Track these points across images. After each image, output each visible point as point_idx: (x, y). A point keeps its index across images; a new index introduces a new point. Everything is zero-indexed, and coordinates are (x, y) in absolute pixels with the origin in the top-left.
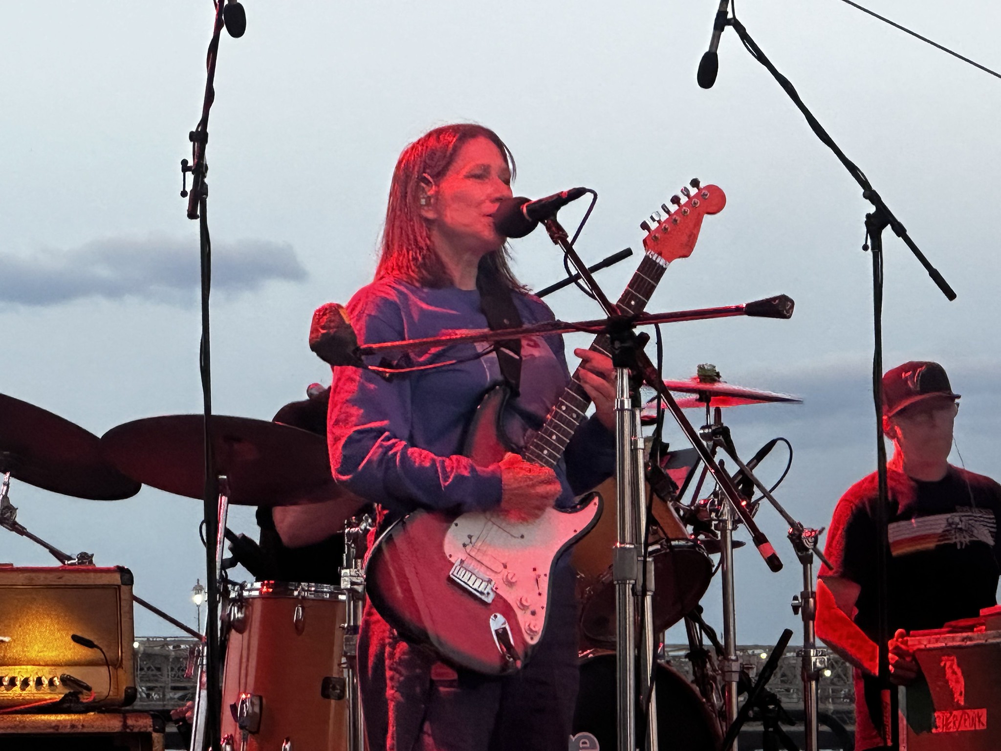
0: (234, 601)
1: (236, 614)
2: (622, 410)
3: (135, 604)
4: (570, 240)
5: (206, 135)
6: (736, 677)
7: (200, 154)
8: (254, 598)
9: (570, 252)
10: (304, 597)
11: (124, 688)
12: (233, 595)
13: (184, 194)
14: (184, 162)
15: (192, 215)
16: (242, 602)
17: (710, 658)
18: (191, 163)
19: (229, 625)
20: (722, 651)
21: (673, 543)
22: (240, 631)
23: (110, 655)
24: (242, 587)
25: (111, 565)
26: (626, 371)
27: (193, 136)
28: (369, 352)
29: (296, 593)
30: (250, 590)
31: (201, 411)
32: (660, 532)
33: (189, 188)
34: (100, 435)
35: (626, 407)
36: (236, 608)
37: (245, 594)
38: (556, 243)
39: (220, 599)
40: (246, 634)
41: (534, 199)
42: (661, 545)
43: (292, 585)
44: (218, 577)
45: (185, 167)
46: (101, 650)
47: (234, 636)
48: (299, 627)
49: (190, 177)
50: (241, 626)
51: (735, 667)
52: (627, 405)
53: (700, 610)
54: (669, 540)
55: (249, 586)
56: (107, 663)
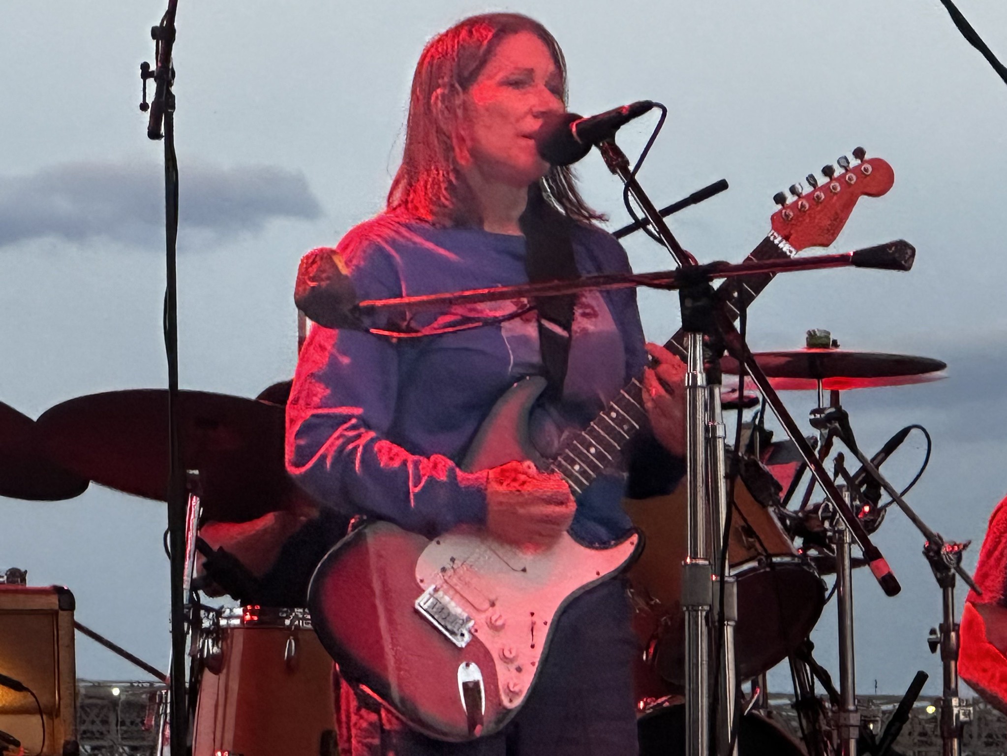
0: (208, 632)
1: (211, 648)
2: (694, 386)
3: (77, 632)
4: (631, 168)
5: (173, 31)
6: (854, 733)
7: (165, 56)
8: (235, 628)
9: (632, 185)
10: (297, 627)
11: (62, 742)
12: (206, 624)
13: (144, 107)
14: (145, 66)
15: (154, 134)
16: (218, 634)
17: (823, 708)
18: (153, 67)
19: (201, 664)
20: (838, 699)
21: (774, 560)
22: (216, 671)
23: (44, 700)
24: (219, 613)
25: (46, 584)
26: (699, 337)
27: (156, 33)
28: (371, 311)
29: (287, 622)
30: (228, 618)
31: (165, 386)
32: (757, 545)
33: (150, 100)
34: (35, 418)
35: (699, 383)
36: (210, 641)
37: (223, 622)
38: (614, 172)
39: (188, 629)
40: (223, 676)
41: (586, 115)
42: (760, 562)
43: (283, 612)
44: (185, 601)
45: (146, 72)
46: (33, 694)
47: (208, 677)
48: (290, 667)
49: (152, 85)
50: (216, 664)
51: (855, 719)
52: (701, 380)
53: (811, 646)
54: (769, 556)
55: (227, 612)
56: (40, 711)
